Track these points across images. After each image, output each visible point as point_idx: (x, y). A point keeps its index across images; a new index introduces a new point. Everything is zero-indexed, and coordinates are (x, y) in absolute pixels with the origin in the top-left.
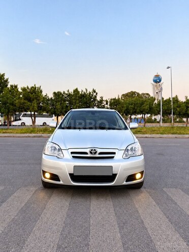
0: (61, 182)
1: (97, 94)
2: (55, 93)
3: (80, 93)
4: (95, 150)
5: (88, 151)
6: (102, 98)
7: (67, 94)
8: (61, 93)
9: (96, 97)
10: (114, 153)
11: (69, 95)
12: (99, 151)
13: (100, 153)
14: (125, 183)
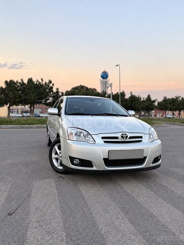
0: (94, 168)
1: (53, 85)
2: (6, 82)
3: (35, 83)
4: (126, 135)
5: (119, 135)
6: (58, 89)
7: (20, 83)
8: (14, 82)
9: (52, 88)
10: (141, 137)
11: (23, 84)
12: (129, 135)
13: (131, 138)
14: (152, 165)
